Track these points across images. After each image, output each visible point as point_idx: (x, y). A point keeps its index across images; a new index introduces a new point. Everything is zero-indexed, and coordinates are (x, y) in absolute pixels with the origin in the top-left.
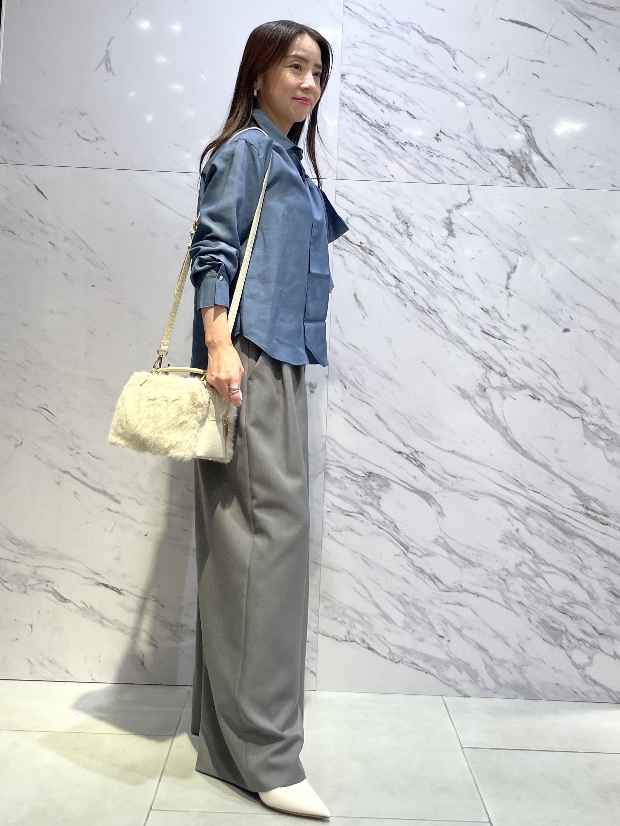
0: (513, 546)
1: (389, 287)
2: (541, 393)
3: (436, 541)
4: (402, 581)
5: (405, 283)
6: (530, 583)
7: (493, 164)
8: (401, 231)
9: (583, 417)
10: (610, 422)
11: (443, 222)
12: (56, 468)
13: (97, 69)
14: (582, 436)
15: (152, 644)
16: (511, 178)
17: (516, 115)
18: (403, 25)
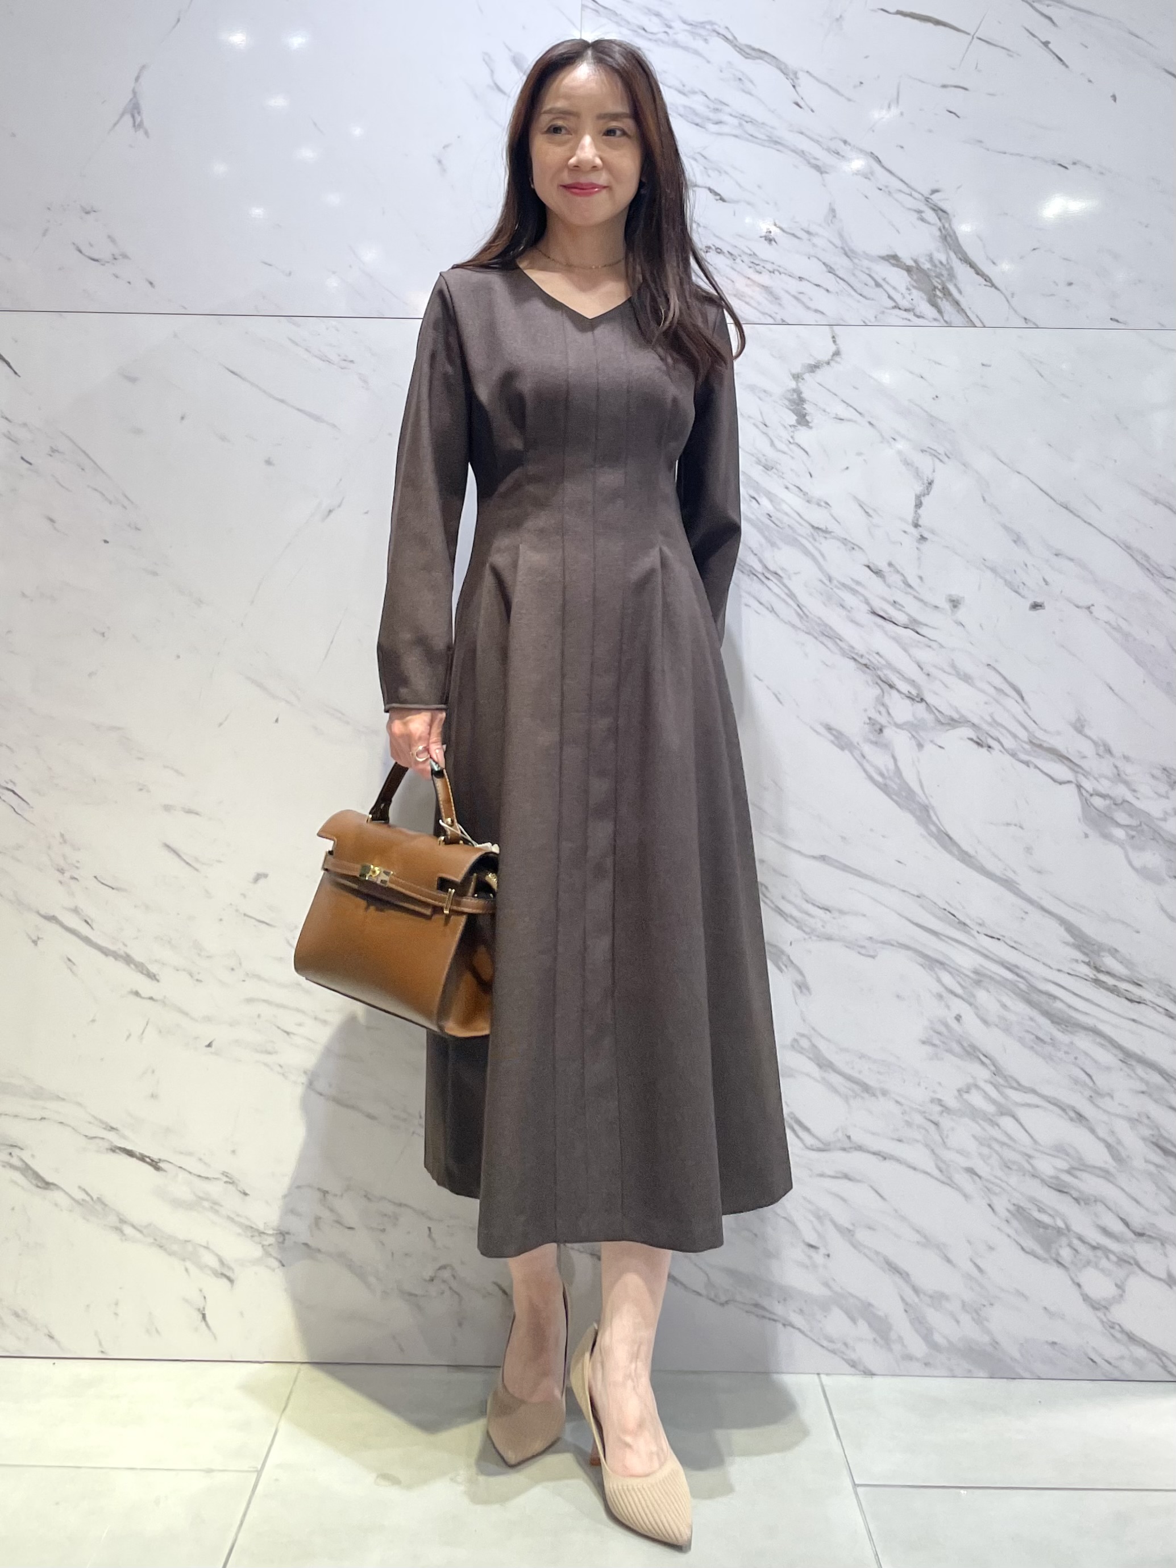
0: (950, 1051)
2: (992, 735)
3: (795, 1043)
6: (988, 1127)
7: (878, 285)
9: (1079, 779)
10: (1134, 791)
11: (786, 398)
12: (30, 909)
13: (115, 124)
14: (1079, 820)
15: (223, 1275)
16: (913, 309)
17: (919, 190)
18: (696, 26)
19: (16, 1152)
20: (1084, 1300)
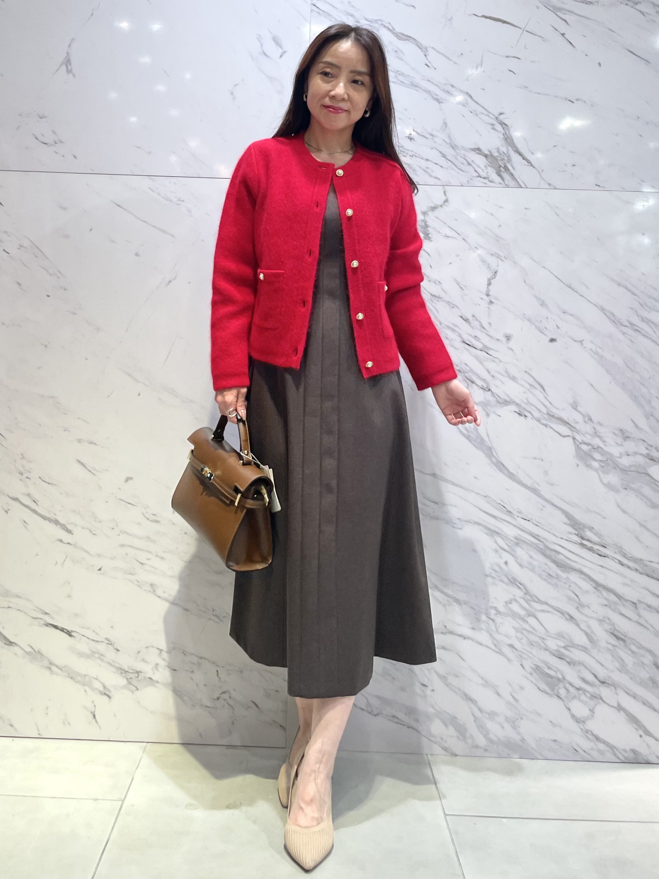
0: (502, 581)
2: (527, 409)
6: (521, 622)
7: (469, 164)
9: (574, 435)
10: (604, 442)
12: (5, 494)
13: (58, 70)
14: (574, 456)
15: (105, 694)
16: (488, 178)
17: (492, 112)
18: (373, 22)
20: (572, 717)
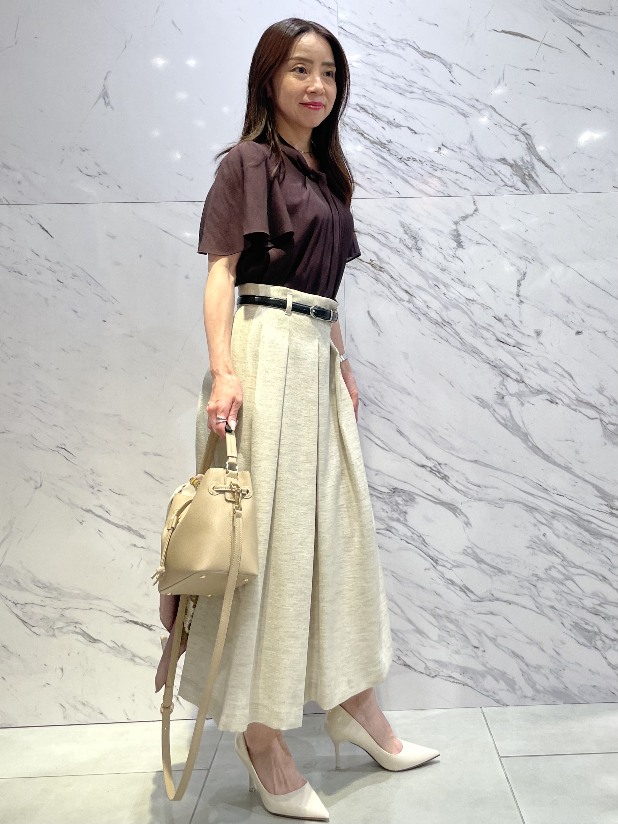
0: (541, 551)
1: (402, 302)
2: (558, 397)
3: (465, 552)
4: (434, 595)
5: (417, 298)
6: (561, 586)
7: (496, 174)
8: (410, 246)
9: (602, 417)
11: (451, 234)
12: (78, 507)
13: (95, 103)
14: (601, 436)
16: (514, 186)
17: (516, 124)
18: (398, 42)
19: (78, 625)
20: (608, 665)
